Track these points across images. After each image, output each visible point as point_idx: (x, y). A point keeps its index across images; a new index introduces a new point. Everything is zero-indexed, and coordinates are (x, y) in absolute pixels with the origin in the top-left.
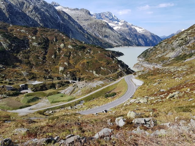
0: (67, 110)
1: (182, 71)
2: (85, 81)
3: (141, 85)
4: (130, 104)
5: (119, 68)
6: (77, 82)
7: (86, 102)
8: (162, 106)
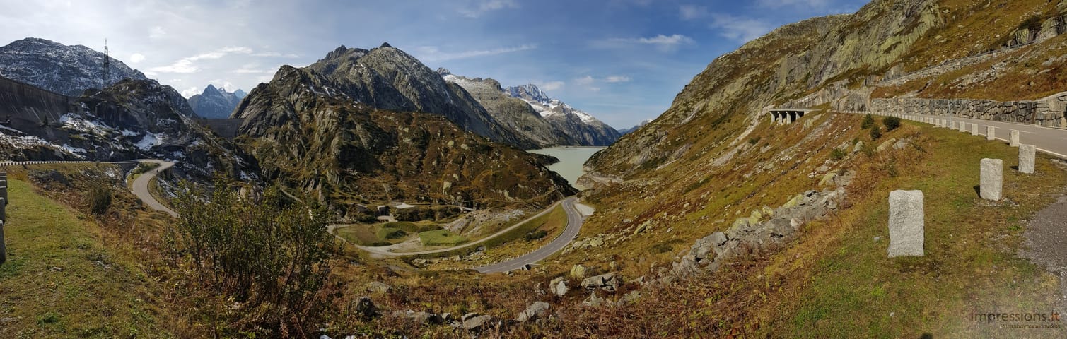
0: (454, 262)
1: (654, 185)
2: (488, 209)
3: (592, 214)
4: (574, 252)
5: (551, 185)
6: (474, 210)
7: (489, 248)
8: (627, 249)
